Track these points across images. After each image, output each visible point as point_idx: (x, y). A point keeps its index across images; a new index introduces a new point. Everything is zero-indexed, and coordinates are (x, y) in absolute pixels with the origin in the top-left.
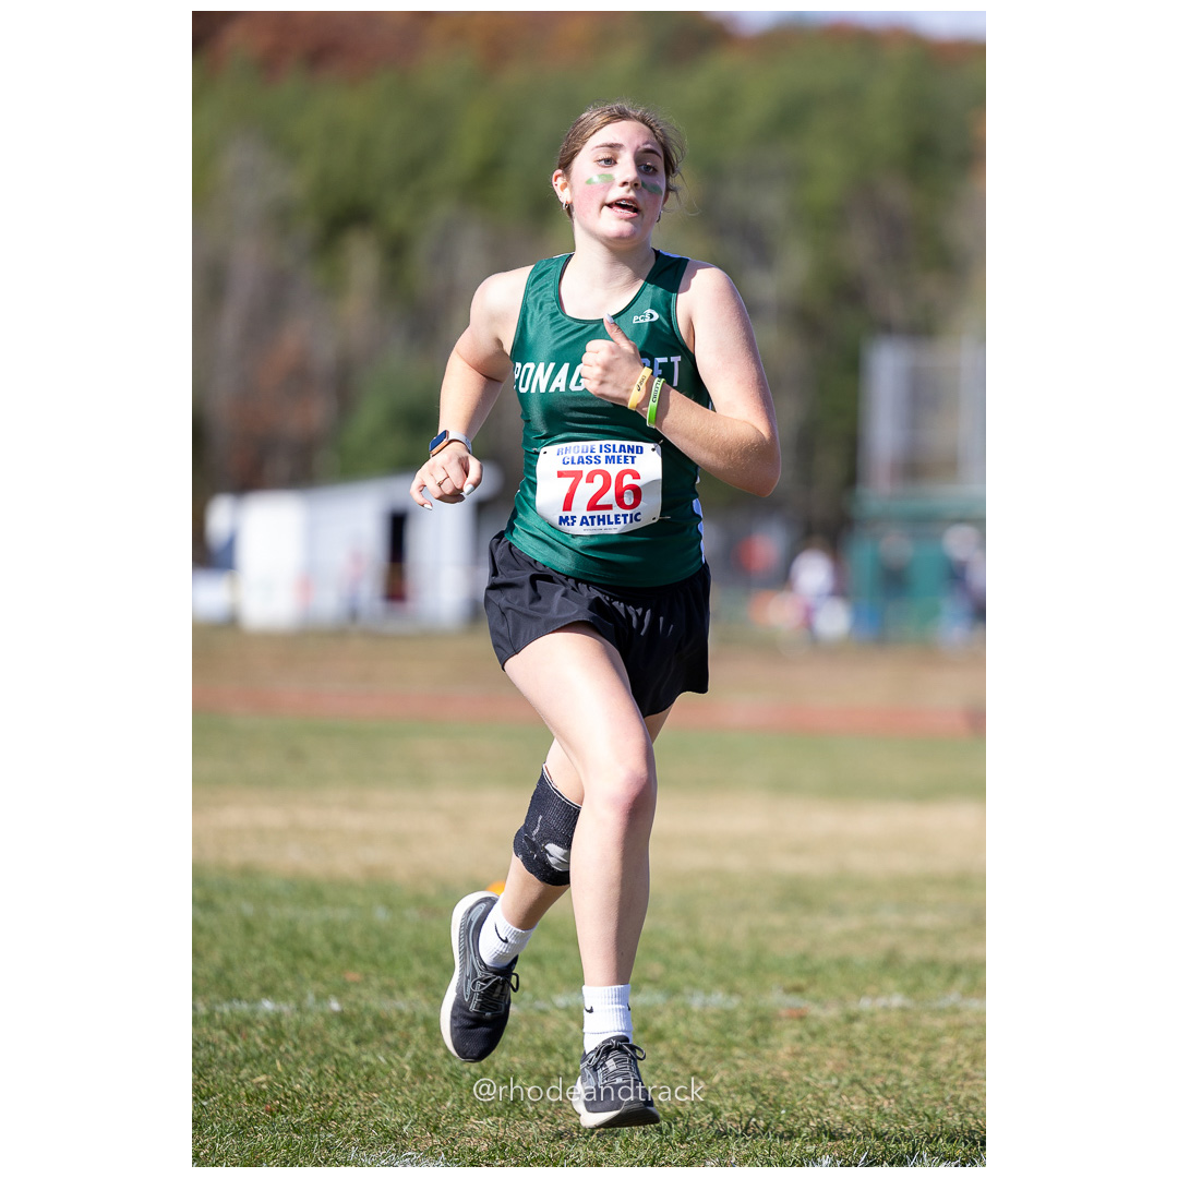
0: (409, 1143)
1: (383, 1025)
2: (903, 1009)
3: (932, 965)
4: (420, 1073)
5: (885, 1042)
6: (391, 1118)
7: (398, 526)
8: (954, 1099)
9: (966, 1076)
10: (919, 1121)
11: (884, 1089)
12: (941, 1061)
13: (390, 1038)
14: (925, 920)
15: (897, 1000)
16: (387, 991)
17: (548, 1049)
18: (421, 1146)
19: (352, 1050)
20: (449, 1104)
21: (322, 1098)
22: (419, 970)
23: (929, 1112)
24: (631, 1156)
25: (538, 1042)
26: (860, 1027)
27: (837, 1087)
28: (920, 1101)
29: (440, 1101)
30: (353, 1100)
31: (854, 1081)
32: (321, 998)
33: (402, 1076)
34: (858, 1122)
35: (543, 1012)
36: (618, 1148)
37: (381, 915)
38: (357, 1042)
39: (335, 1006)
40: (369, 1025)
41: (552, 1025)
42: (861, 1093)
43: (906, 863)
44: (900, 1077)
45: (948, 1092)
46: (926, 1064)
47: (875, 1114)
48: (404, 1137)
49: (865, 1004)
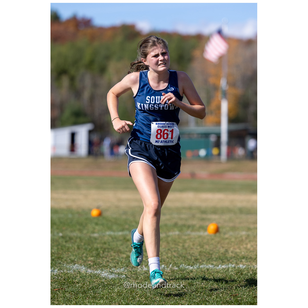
0: (76, 263)
1: (71, 238)
2: (178, 235)
3: (184, 225)
4: (78, 248)
5: (175, 241)
6: (73, 258)
7: (73, 136)
8: (189, 253)
9: (192, 248)
10: (182, 257)
11: (175, 251)
12: (186, 245)
13: (72, 241)
14: (183, 216)
15: (177, 233)
16: (72, 231)
17: (105, 243)
18: (79, 263)
19: (64, 243)
20: (85, 255)
21: (58, 254)
22: (78, 227)
23: (184, 255)
24: (122, 265)
25: (103, 241)
26: (170, 239)
27: (165, 251)
28: (182, 254)
29: (83, 254)
30: (65, 254)
31: (169, 250)
32: (58, 233)
33: (75, 249)
34: (169, 258)
35: (104, 236)
36: (120, 264)
37: (70, 216)
38: (66, 242)
39: (61, 234)
40: (68, 239)
41: (106, 238)
42: (170, 252)
43: (178, 204)
44: (178, 249)
45: (188, 252)
46: (183, 246)
47: (173, 256)
48: (75, 261)
49: (171, 234)
